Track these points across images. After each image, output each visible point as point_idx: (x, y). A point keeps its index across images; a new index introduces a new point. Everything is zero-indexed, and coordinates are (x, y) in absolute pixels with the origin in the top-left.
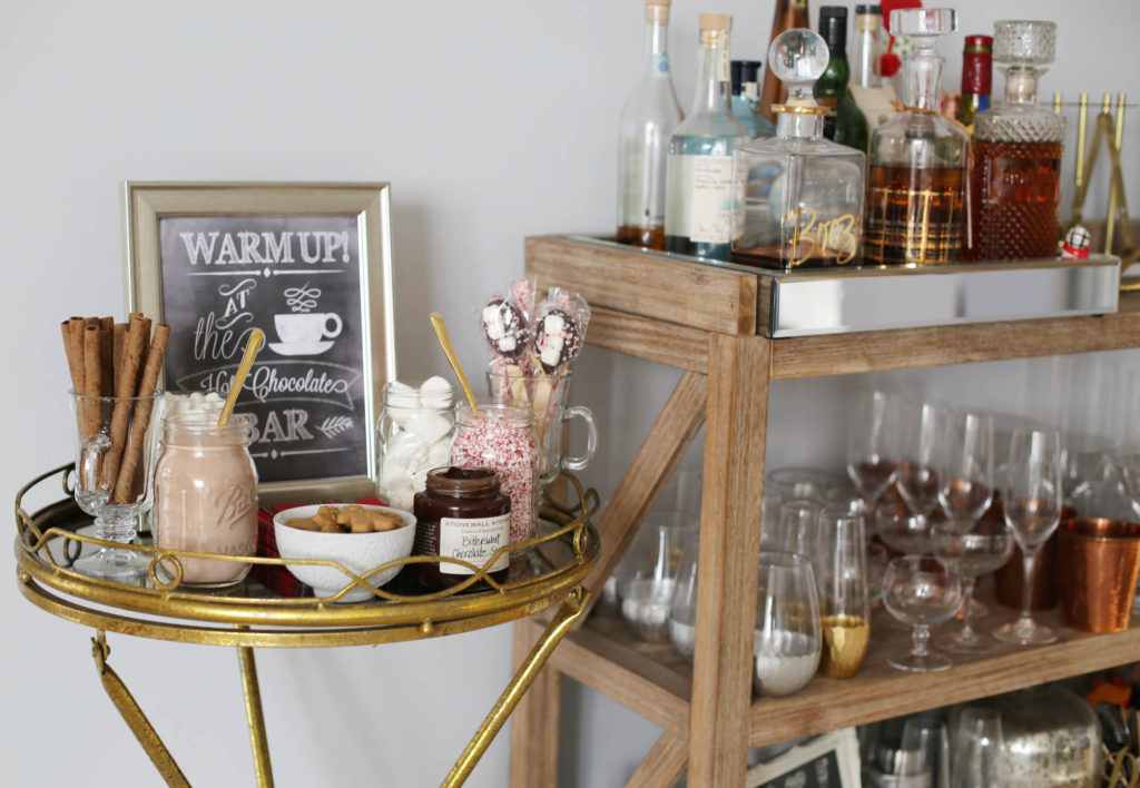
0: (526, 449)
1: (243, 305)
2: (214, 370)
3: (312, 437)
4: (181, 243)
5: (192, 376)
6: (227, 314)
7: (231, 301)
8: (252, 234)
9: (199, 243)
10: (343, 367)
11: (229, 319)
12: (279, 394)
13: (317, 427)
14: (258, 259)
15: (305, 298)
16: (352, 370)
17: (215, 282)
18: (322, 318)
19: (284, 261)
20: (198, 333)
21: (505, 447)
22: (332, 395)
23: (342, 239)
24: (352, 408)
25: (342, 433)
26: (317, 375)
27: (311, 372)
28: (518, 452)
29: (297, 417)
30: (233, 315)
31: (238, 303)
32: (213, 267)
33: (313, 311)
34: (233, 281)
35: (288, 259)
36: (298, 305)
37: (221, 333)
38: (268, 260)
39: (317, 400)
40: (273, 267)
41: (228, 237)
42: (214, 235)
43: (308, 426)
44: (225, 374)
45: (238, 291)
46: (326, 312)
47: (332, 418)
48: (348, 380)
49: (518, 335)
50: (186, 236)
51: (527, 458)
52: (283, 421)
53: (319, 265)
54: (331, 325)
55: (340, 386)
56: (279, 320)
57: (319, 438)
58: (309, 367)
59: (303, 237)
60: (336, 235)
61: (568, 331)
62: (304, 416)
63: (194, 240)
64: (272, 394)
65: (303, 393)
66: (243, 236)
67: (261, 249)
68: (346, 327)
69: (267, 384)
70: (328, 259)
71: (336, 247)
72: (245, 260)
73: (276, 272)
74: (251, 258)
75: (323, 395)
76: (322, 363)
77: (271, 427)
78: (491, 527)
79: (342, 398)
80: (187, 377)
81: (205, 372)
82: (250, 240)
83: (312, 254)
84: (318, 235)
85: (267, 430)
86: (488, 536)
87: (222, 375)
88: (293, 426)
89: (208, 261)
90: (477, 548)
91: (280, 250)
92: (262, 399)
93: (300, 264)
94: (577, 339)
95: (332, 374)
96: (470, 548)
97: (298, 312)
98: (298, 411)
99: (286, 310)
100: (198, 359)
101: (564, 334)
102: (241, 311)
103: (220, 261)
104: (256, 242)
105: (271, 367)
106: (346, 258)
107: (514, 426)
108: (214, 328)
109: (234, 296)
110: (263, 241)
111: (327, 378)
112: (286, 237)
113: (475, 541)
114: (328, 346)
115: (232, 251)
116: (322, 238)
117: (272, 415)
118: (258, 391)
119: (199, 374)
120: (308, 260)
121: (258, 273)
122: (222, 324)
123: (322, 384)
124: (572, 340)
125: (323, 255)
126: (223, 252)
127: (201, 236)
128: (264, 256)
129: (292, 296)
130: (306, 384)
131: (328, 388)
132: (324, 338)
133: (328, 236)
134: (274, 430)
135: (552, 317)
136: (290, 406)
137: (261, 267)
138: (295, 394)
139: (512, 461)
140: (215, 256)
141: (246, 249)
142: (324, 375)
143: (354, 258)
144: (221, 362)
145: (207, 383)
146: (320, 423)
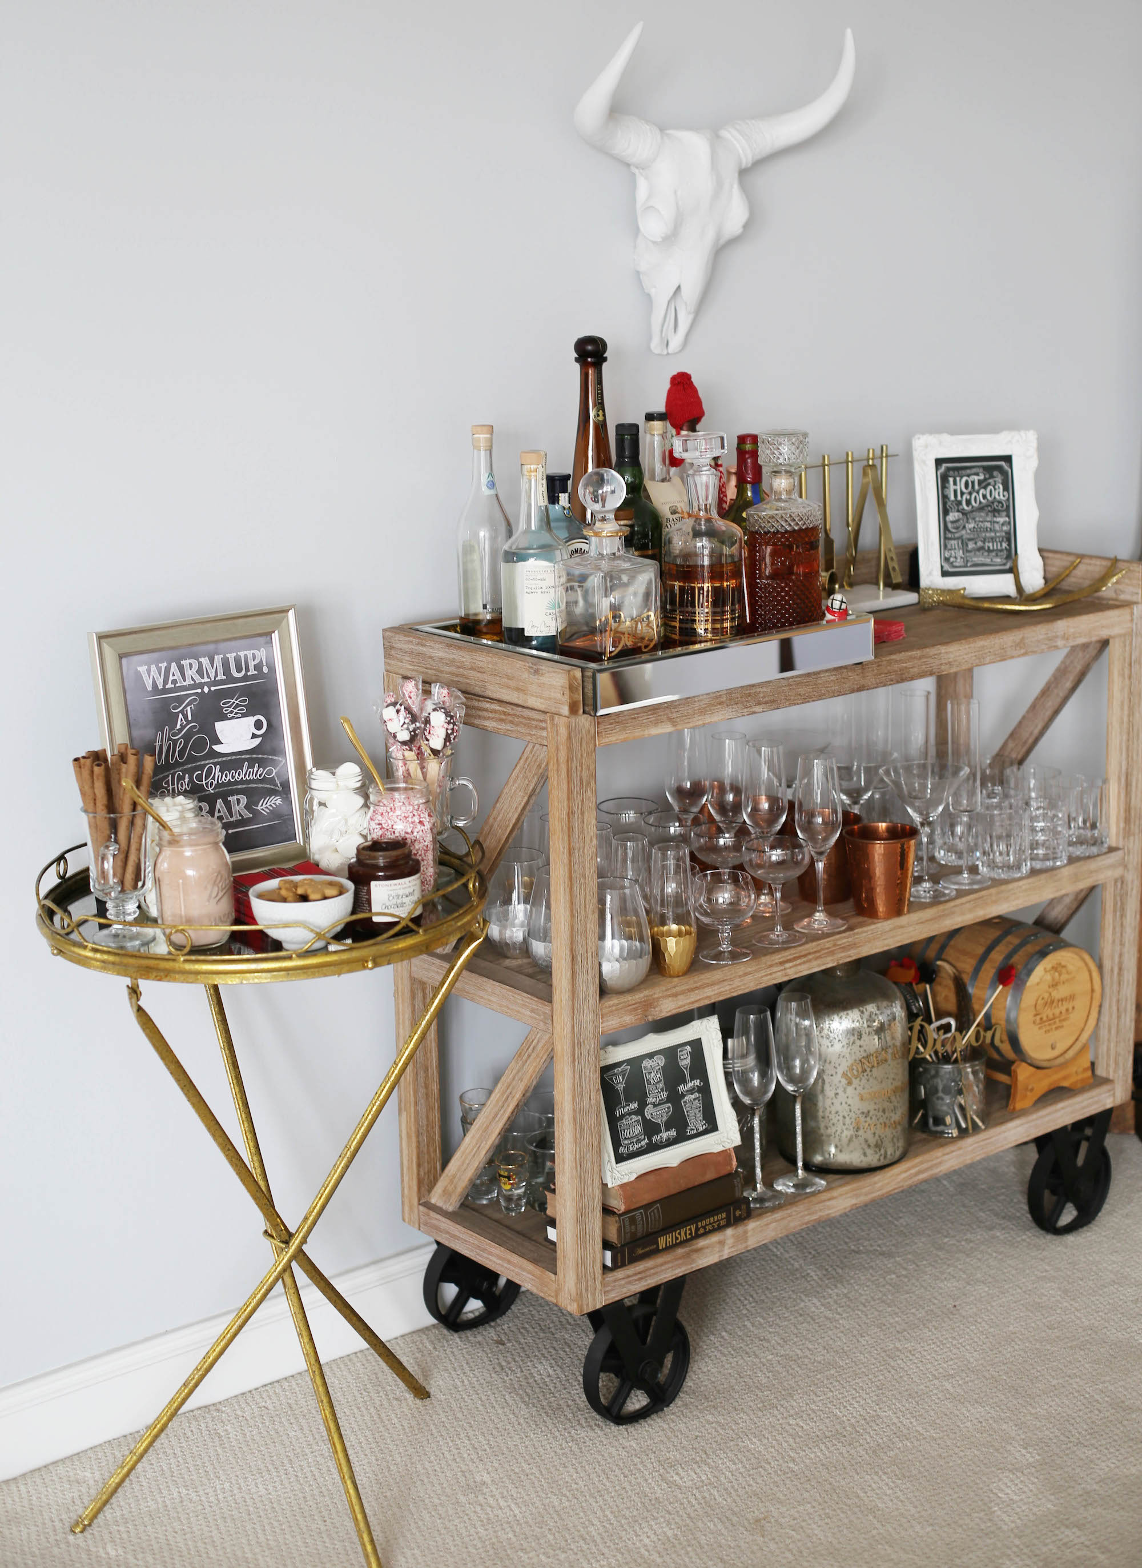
0: (426, 819)
1: (190, 718)
2: (172, 771)
3: (251, 815)
4: (138, 676)
5: (156, 778)
6: (178, 727)
7: (181, 716)
8: (191, 661)
9: (152, 673)
10: (270, 757)
11: (180, 730)
12: (223, 785)
13: (255, 807)
14: (198, 679)
15: (238, 705)
16: (277, 758)
17: (166, 702)
18: (251, 720)
19: (218, 678)
20: (158, 744)
21: (410, 820)
22: (263, 780)
23: (261, 654)
24: (280, 789)
25: (274, 809)
26: (252, 765)
27: (246, 764)
28: (421, 822)
29: (238, 801)
30: (183, 727)
31: (186, 717)
32: (165, 691)
33: (244, 716)
34: (180, 700)
35: (221, 677)
36: (231, 712)
37: (175, 742)
38: (206, 680)
39: (253, 785)
40: (209, 684)
41: (174, 664)
42: (163, 665)
43: (248, 807)
44: (181, 773)
45: (186, 707)
46: (253, 716)
47: (265, 798)
48: (275, 767)
49: (412, 727)
50: (142, 669)
51: (428, 826)
52: (228, 805)
53: (245, 678)
54: (258, 725)
55: (269, 773)
56: (219, 726)
57: (257, 816)
58: (244, 760)
59: (231, 657)
60: (256, 652)
61: (449, 723)
62: (244, 800)
63: (149, 671)
64: (218, 786)
65: (242, 782)
66: (185, 663)
67: (200, 672)
68: (270, 725)
69: (214, 778)
70: (252, 672)
71: (256, 662)
72: (189, 682)
73: (213, 689)
74: (193, 679)
75: (257, 781)
76: (254, 756)
77: (219, 811)
78: (408, 884)
79: (272, 781)
81: (166, 774)
82: (191, 665)
83: (239, 670)
84: (242, 654)
85: (217, 815)
86: (407, 891)
87: (179, 775)
88: (236, 808)
89: (160, 687)
90: (399, 901)
91: (214, 671)
92: (211, 790)
93: (230, 679)
94: (456, 728)
95: (262, 763)
96: (394, 901)
97: (232, 718)
98: (239, 797)
99: (224, 717)
100: (159, 764)
101: (446, 726)
102: (188, 722)
103: (170, 685)
104: (196, 667)
105: (215, 764)
106: (265, 670)
107: (416, 802)
108: (169, 739)
109: (182, 712)
110: (200, 664)
111: (259, 767)
112: (218, 659)
113: (398, 896)
114: (257, 741)
115: (178, 676)
116: (246, 656)
117: (219, 801)
118: (207, 784)
119: (161, 776)
120: (236, 675)
121: (199, 691)
122: (175, 735)
123: (256, 772)
124: (453, 729)
125: (247, 670)
126: (171, 678)
127: (153, 668)
128: (203, 678)
129: (227, 705)
130: (241, 775)
131: (261, 775)
132: (254, 736)
133: (249, 654)
134: (222, 814)
135: (435, 713)
136: (232, 793)
137: (201, 686)
138: (236, 783)
139: (417, 830)
140: (165, 682)
141: (189, 673)
142: (256, 765)
143: (272, 669)
144: (177, 764)
145: (167, 783)
146: (257, 804)
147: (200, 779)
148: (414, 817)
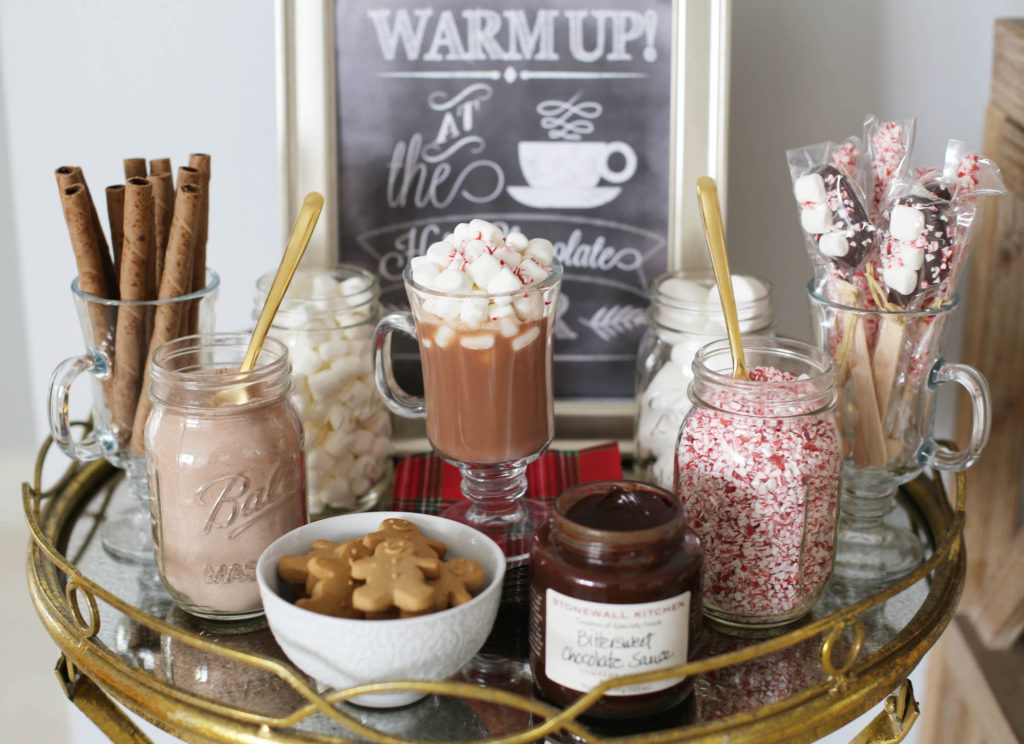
1: (468, 124)
2: (419, 222)
3: (572, 335)
4: (368, 27)
5: (385, 230)
6: (441, 138)
7: (448, 120)
8: (489, 14)
9: (398, 27)
10: (634, 230)
11: (445, 147)
13: (583, 321)
14: (496, 52)
15: (574, 117)
16: (651, 235)
17: (421, 90)
18: (602, 151)
19: (541, 56)
20: (395, 166)
21: (751, 447)
22: (614, 273)
23: (646, 23)
24: (646, 295)
25: (627, 331)
26: (588, 239)
27: (576, 235)
28: (777, 460)
30: (450, 141)
31: (459, 122)
32: (420, 64)
33: (586, 138)
34: (451, 88)
35: (548, 54)
36: (560, 128)
37: (431, 168)
38: (512, 55)
39: (586, 279)
40: (519, 66)
41: (447, 20)
42: (425, 14)
43: (569, 318)
44: (436, 230)
45: (462, 102)
46: (608, 139)
47: (610, 308)
48: (643, 251)
50: (379, 16)
51: (793, 469)
53: (601, 65)
54: (616, 162)
55: (628, 260)
56: (529, 153)
57: (586, 337)
58: (573, 227)
59: (576, 19)
60: (634, 16)
61: (930, 237)
62: (562, 304)
63: (391, 21)
66: (472, 15)
67: (502, 37)
68: (643, 166)
70: (619, 54)
71: (633, 35)
72: (474, 54)
73: (526, 75)
74: (484, 51)
75: (597, 272)
76: (599, 222)
78: (632, 620)
79: (630, 277)
80: (376, 232)
81: (405, 225)
82: (484, 23)
83: (590, 46)
84: (601, 16)
86: (627, 635)
87: (431, 233)
89: (412, 55)
90: (604, 652)
91: (532, 39)
93: (568, 62)
94: (947, 252)
95: (613, 238)
96: (591, 649)
97: (560, 140)
99: (539, 134)
100: (393, 204)
101: (921, 242)
102: (463, 134)
103: (433, 55)
104: (494, 26)
105: (511, 224)
106: (650, 54)
107: (778, 410)
108: (420, 160)
109: (453, 110)
110: (505, 24)
111: (606, 245)
112: (546, 18)
113: (601, 641)
114: (608, 195)
115: (452, 38)
116: (609, 22)
119: (394, 228)
120: (581, 55)
121: (494, 75)
122: (432, 153)
123: (597, 254)
124: (939, 254)
125: (608, 48)
126: (437, 42)
127: (402, 16)
128: (505, 47)
129: (549, 113)
130: (566, 253)
131: (607, 262)
132: (603, 183)
133: (619, 17)
135: (905, 208)
137: (500, 65)
139: (761, 475)
140: (425, 47)
141: (476, 36)
142: (600, 241)
143: (664, 54)
144: (430, 211)
145: (406, 243)
146: (589, 315)
148: (763, 444)
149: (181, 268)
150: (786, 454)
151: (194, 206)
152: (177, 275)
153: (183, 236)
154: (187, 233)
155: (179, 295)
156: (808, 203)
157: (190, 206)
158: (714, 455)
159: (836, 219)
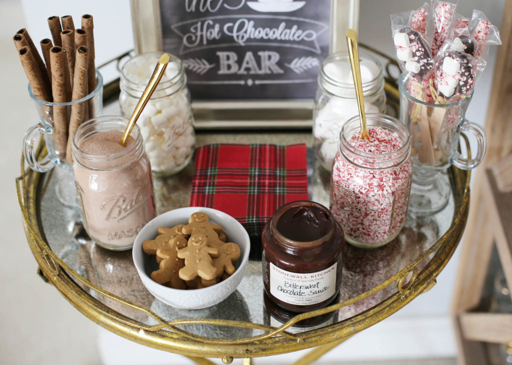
2: (203, 19)
3: (282, 72)
5: (185, 23)
10: (312, 21)
12: (255, 40)
13: (287, 65)
16: (320, 23)
22: (302, 42)
24: (319, 52)
25: (309, 69)
26: (289, 26)
27: (283, 25)
28: (381, 187)
29: (270, 57)
39: (288, 45)
43: (280, 64)
44: (211, 23)
47: (300, 58)
48: (316, 32)
49: (422, 63)
51: (388, 190)
52: (258, 60)
55: (309, 36)
57: (288, 73)
58: (281, 21)
61: (462, 75)
62: (276, 57)
64: (249, 40)
65: (276, 40)
69: (246, 32)
75: (294, 42)
76: (294, 18)
77: (248, 63)
78: (310, 279)
79: (311, 44)
80: (180, 24)
81: (195, 20)
85: (244, 65)
86: (307, 284)
87: (209, 24)
88: (265, 63)
92: (241, 42)
94: (470, 81)
95: (301, 26)
98: (271, 53)
100: (188, 10)
101: (458, 77)
105: (249, 20)
111: (298, 29)
113: (295, 286)
114: (299, 5)
117: (249, 56)
118: (238, 37)
119: (189, 22)
123: (293, 34)
124: (466, 83)
130: (279, 33)
131: (298, 37)
134: (250, 66)
135: (451, 59)
136: (264, 49)
138: (269, 40)
139: (372, 194)
142: (295, 27)
144: (207, 13)
145: (196, 29)
146: (290, 62)
147: (230, 29)
148: (374, 179)
149: (82, 86)
150: (385, 184)
151: (85, 59)
152: (80, 89)
153: (82, 72)
154: (84, 70)
155: (82, 97)
156: (401, 47)
157: (84, 59)
158: (350, 182)
159: (414, 55)
